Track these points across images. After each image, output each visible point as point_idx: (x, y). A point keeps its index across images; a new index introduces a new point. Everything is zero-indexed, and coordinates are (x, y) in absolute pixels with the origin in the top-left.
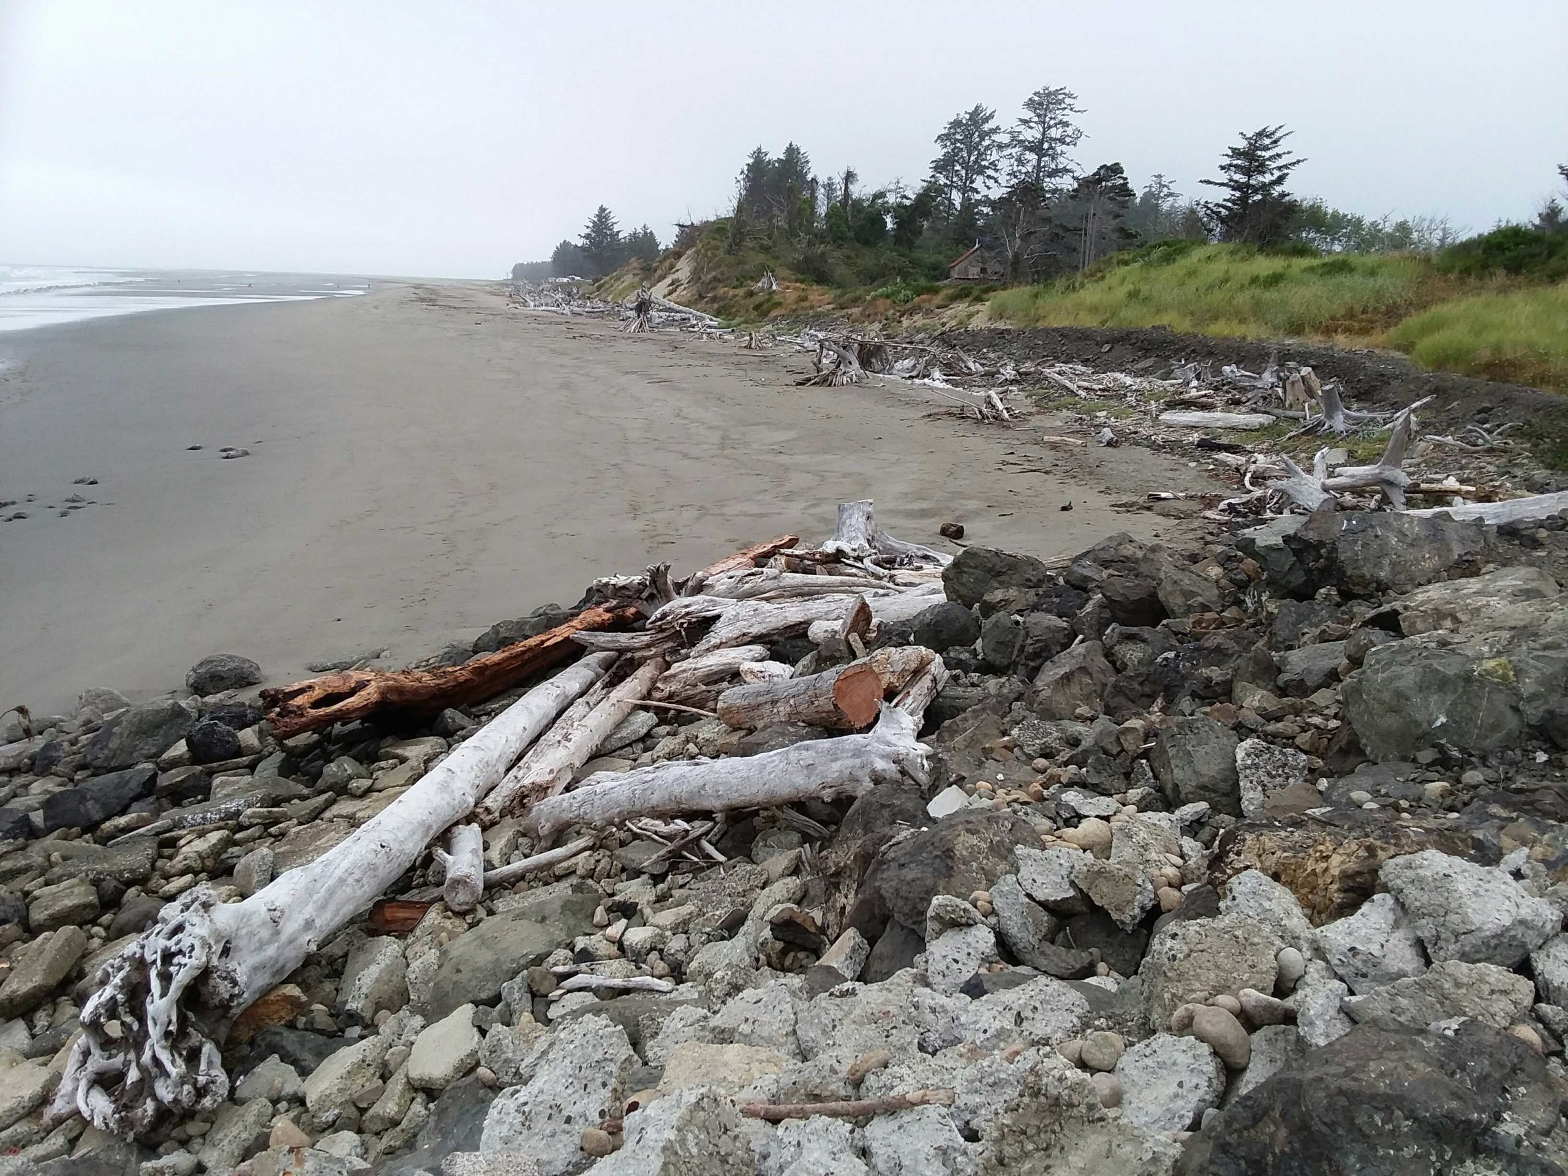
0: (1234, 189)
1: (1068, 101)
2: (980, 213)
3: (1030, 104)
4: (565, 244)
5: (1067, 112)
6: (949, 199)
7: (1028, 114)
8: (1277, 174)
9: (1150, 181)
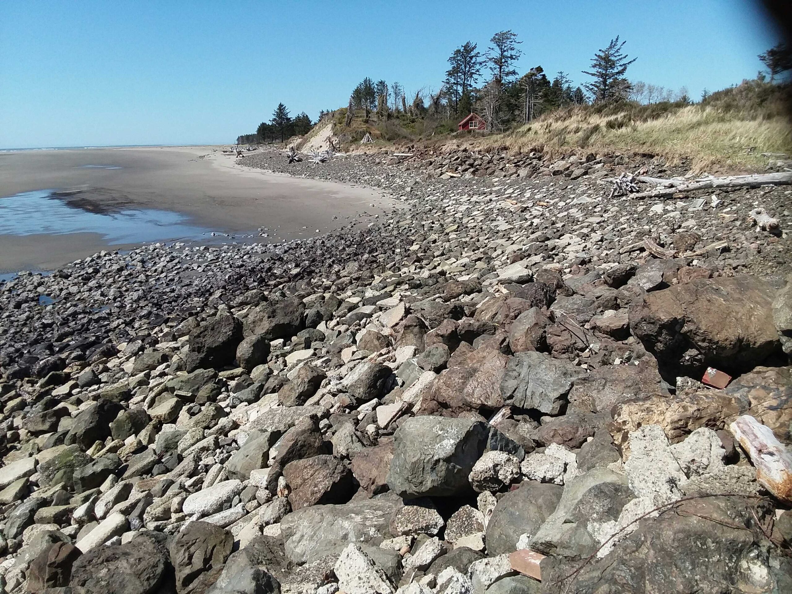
0: (598, 76)
1: (512, 37)
2: (473, 96)
3: (494, 40)
4: (263, 125)
5: (513, 43)
6: (457, 91)
7: (493, 45)
8: (620, 68)
9: (557, 75)
